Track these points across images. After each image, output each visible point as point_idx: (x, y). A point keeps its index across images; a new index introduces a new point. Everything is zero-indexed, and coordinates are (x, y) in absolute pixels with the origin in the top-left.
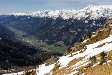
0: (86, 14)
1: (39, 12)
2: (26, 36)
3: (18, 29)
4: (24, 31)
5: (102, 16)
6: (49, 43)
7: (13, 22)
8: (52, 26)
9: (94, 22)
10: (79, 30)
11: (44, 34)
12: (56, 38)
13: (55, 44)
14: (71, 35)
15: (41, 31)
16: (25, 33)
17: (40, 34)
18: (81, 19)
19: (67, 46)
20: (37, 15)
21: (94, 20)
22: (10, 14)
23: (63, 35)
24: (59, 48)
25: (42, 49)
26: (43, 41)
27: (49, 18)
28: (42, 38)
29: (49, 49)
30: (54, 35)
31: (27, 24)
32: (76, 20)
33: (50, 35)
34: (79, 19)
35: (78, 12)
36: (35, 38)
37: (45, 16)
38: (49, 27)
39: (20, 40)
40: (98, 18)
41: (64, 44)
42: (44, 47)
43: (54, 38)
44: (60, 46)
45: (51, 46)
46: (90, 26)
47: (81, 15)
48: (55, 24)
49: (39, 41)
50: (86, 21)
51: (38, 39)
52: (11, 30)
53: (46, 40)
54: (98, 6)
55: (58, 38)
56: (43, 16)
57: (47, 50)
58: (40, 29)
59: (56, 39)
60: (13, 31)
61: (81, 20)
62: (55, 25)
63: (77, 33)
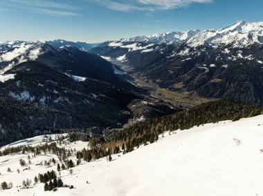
4: (131, 65)
5: (257, 41)
6: (162, 85)
9: (241, 51)
10: (212, 65)
11: (157, 70)
12: (173, 77)
13: (170, 87)
14: (198, 73)
15: (154, 65)
17: (151, 71)
18: (219, 46)
19: (188, 91)
21: (241, 49)
23: (185, 73)
26: (154, 81)
27: (167, 46)
28: (152, 76)
29: (160, 94)
30: (172, 72)
33: (165, 72)
34: (215, 47)
36: (143, 76)
37: (165, 42)
40: (249, 46)
41: (185, 87)
43: (171, 76)
44: (178, 90)
45: (163, 89)
46: (233, 58)
49: (147, 82)
50: (227, 51)
51: (147, 78)
53: (158, 80)
54: (254, 24)
55: (176, 77)
58: (152, 63)
59: (172, 79)
61: (218, 48)
63: (207, 71)
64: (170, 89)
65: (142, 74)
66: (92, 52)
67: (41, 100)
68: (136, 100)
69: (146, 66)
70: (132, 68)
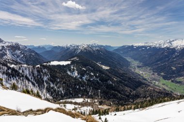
1: (161, 42)
2: (140, 67)
3: (135, 59)
4: (140, 62)
6: (165, 78)
7: (132, 52)
8: (174, 58)
11: (161, 66)
12: (176, 72)
13: (172, 79)
15: (159, 63)
17: (157, 66)
20: (158, 46)
22: (130, 45)
25: (154, 83)
26: (159, 74)
27: (171, 49)
28: (158, 70)
29: (164, 84)
31: (144, 54)
33: (169, 68)
36: (150, 70)
37: (168, 46)
38: (169, 59)
39: (133, 70)
42: (159, 81)
43: (173, 72)
44: (179, 82)
45: (167, 81)
48: (178, 56)
49: (153, 74)
51: (154, 72)
52: (128, 59)
53: (162, 74)
55: (178, 73)
56: (165, 46)
57: (160, 84)
58: (157, 61)
59: (175, 74)
60: (129, 61)
62: (176, 57)
64: (172, 81)
65: (149, 68)
66: (115, 52)
67: (83, 78)
68: (144, 86)
69: (153, 63)
70: (142, 63)
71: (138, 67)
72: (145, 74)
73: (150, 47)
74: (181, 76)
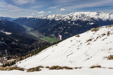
0: (70, 18)
3: (29, 26)
5: (79, 18)
6: (46, 36)
7: (26, 22)
10: (65, 27)
11: (43, 29)
14: (60, 30)
15: (42, 27)
16: (32, 29)
17: (41, 30)
21: (74, 21)
22: (25, 17)
23: (55, 30)
24: (51, 38)
26: (43, 34)
28: (41, 32)
29: (45, 39)
30: (49, 30)
31: (34, 23)
32: (63, 21)
33: (47, 30)
34: (65, 20)
35: (65, 16)
36: (38, 32)
40: (77, 20)
41: (55, 36)
42: (43, 37)
43: (49, 32)
44: (52, 37)
47: (67, 18)
49: (40, 34)
50: (69, 22)
52: (24, 27)
53: (44, 33)
55: (51, 32)
61: (66, 21)
62: (50, 24)
63: (63, 29)
64: (49, 37)
65: (37, 31)
66: (14, 22)
69: (39, 28)
70: (33, 29)
71: (31, 31)
72: (35, 34)
73: (37, 18)
74: (53, 34)
